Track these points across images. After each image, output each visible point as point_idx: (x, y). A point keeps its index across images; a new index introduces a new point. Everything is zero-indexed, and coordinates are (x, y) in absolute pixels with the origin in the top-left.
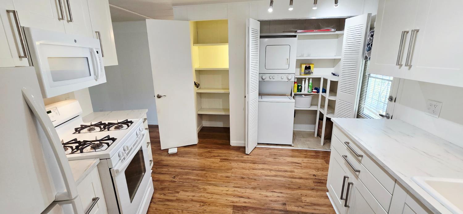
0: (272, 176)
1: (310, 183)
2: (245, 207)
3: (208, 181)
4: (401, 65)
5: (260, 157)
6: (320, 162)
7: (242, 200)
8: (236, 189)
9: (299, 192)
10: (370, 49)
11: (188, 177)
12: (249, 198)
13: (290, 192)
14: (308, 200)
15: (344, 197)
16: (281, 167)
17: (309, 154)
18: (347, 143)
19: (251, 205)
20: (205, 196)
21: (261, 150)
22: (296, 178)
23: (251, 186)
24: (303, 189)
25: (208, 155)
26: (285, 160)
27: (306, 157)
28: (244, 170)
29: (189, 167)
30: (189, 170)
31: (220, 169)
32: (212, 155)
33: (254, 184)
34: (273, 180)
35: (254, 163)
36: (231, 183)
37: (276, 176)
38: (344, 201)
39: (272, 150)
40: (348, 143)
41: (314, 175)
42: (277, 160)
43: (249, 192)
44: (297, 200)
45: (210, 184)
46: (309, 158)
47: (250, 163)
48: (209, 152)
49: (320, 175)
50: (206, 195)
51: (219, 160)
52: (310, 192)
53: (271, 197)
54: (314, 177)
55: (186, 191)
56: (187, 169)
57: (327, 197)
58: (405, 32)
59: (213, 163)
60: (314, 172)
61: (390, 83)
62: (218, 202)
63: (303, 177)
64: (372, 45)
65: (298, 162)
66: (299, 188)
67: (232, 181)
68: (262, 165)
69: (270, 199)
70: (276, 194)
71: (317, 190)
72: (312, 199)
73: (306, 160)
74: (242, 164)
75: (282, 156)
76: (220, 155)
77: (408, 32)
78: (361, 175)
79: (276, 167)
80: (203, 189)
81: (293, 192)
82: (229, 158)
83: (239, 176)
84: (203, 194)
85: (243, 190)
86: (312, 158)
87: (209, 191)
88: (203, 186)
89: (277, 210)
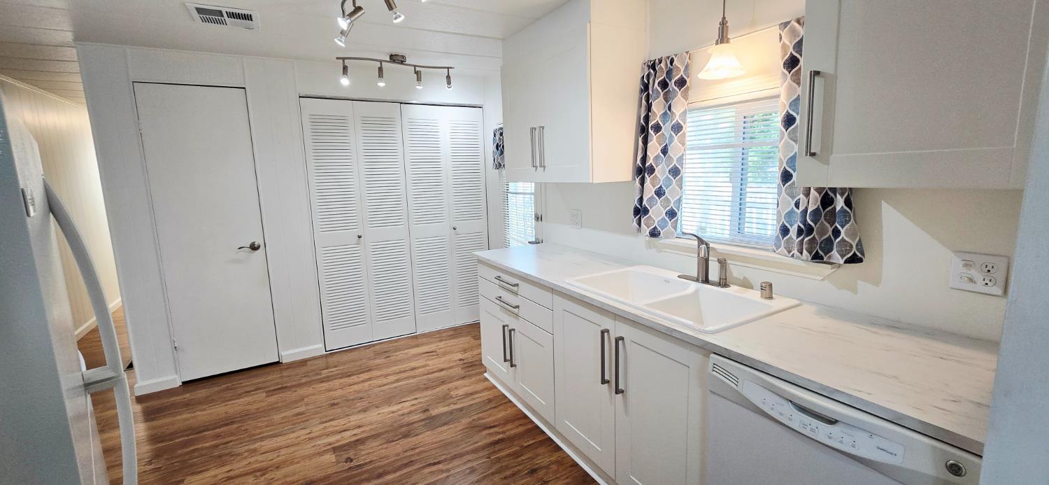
0: (392, 383)
1: (458, 371)
2: (357, 441)
3: (254, 435)
4: (536, 167)
5: (358, 363)
6: (464, 341)
7: (347, 434)
8: (327, 424)
9: (444, 387)
10: (502, 153)
11: (192, 448)
12: (359, 427)
13: (430, 393)
14: (461, 392)
15: (508, 357)
16: (404, 366)
17: (444, 334)
18: (498, 278)
19: (369, 434)
20: (257, 461)
21: (353, 353)
22: (433, 373)
23: (356, 410)
24: (449, 383)
25: (228, 394)
26: (406, 353)
27: (441, 341)
28: (332, 393)
29: (186, 431)
30: (187, 435)
31: (274, 409)
32: (240, 391)
33: (360, 405)
34: (395, 388)
35: (350, 376)
36: (313, 418)
37: (398, 381)
38: (508, 364)
39: (378, 347)
40: (500, 277)
41: (460, 360)
42: (391, 358)
43: (355, 419)
44: (445, 398)
45: (262, 439)
46: (446, 340)
47: (341, 378)
48: (228, 389)
49: (469, 356)
50: (260, 458)
51: (264, 394)
52: (461, 382)
53: (399, 410)
54: (462, 362)
55: (201, 472)
56: (182, 436)
57: (486, 379)
58: (533, 128)
59: (249, 403)
60: (460, 356)
61: (533, 196)
62: (298, 456)
63: (443, 368)
64: (503, 147)
65: (431, 350)
66: (443, 383)
67: (312, 416)
68: (366, 374)
69: (400, 413)
70: (407, 404)
71: (470, 376)
72: (466, 389)
73: (442, 344)
74: (323, 385)
75: (397, 350)
76: (260, 385)
77: (535, 129)
78: (521, 312)
79: (394, 368)
80: (246, 452)
81: (434, 391)
82: (288, 385)
83: (327, 403)
84: (252, 460)
85: (342, 422)
86: (450, 339)
87: (263, 450)
88: (246, 447)
89: (416, 422)
